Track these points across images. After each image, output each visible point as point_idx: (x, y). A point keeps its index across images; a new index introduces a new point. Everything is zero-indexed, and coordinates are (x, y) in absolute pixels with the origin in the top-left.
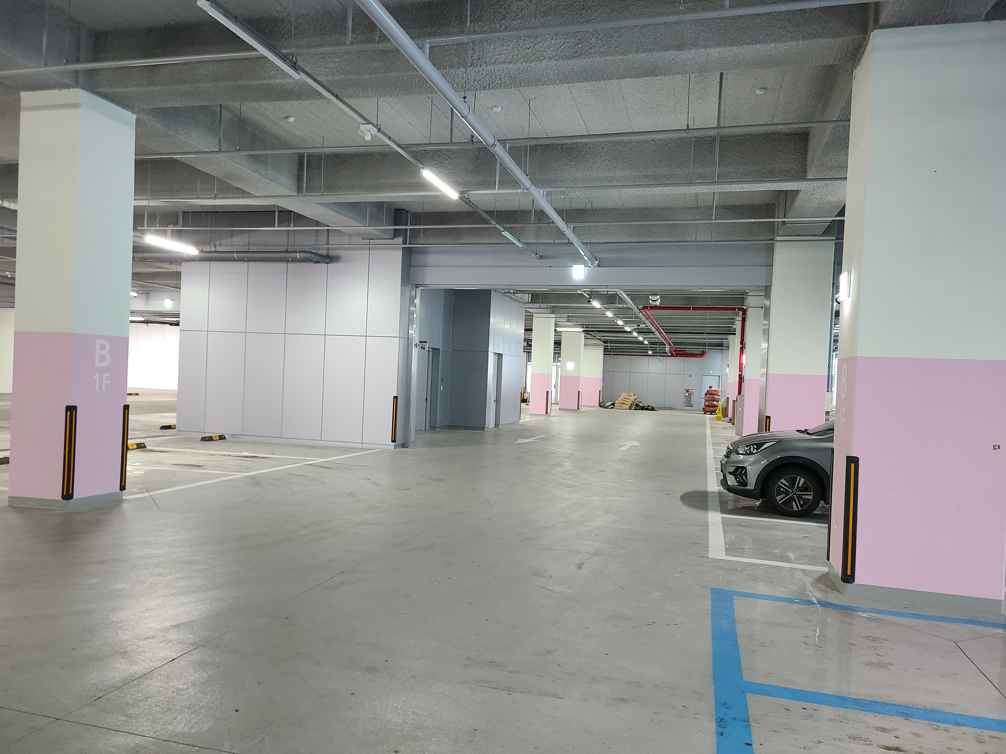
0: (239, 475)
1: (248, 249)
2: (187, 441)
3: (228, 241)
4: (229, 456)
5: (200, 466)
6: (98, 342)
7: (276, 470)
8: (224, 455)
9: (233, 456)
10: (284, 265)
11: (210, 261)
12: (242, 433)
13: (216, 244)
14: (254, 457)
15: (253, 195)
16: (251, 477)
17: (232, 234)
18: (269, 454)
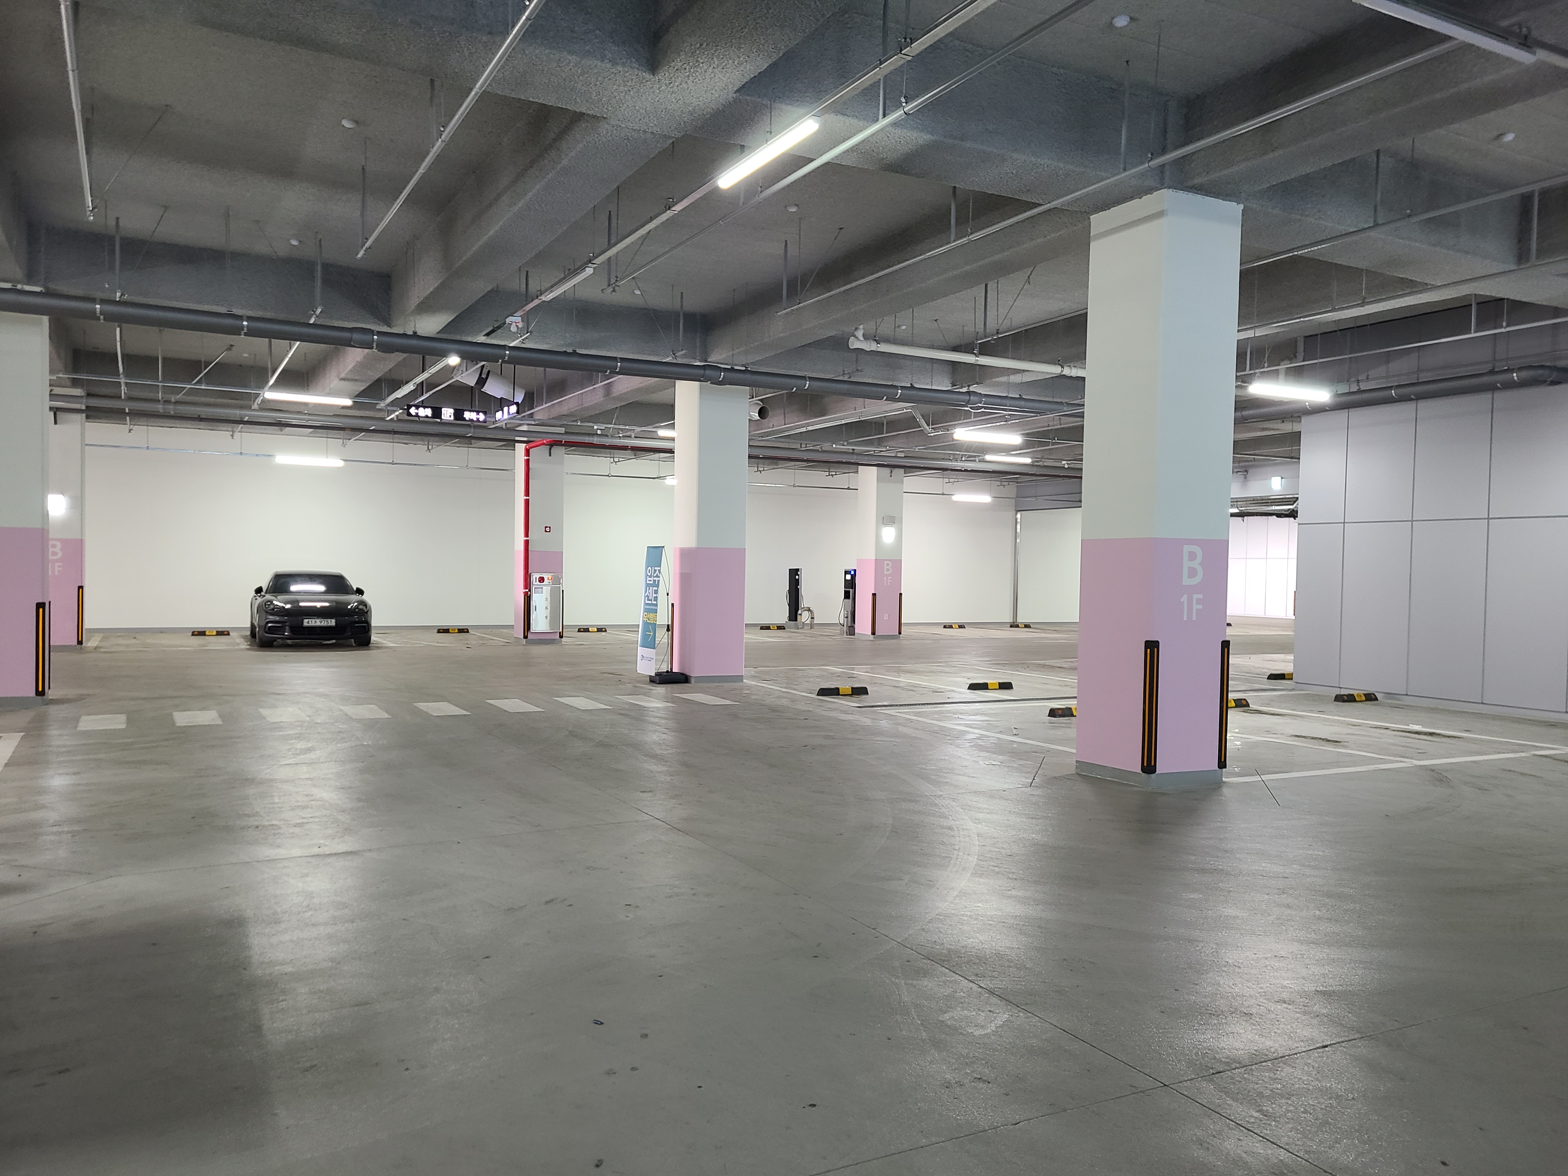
0: (1408, 763)
1: (1418, 380)
2: (1315, 699)
3: (1381, 370)
4: (1386, 729)
5: (1337, 742)
6: (1187, 548)
7: (1477, 759)
8: (1376, 728)
9: (1394, 730)
10: (1487, 396)
11: (1348, 408)
12: (1407, 692)
13: (1360, 378)
14: (1432, 734)
15: (1430, 285)
16: (1431, 769)
17: (1388, 358)
18: (1460, 731)
